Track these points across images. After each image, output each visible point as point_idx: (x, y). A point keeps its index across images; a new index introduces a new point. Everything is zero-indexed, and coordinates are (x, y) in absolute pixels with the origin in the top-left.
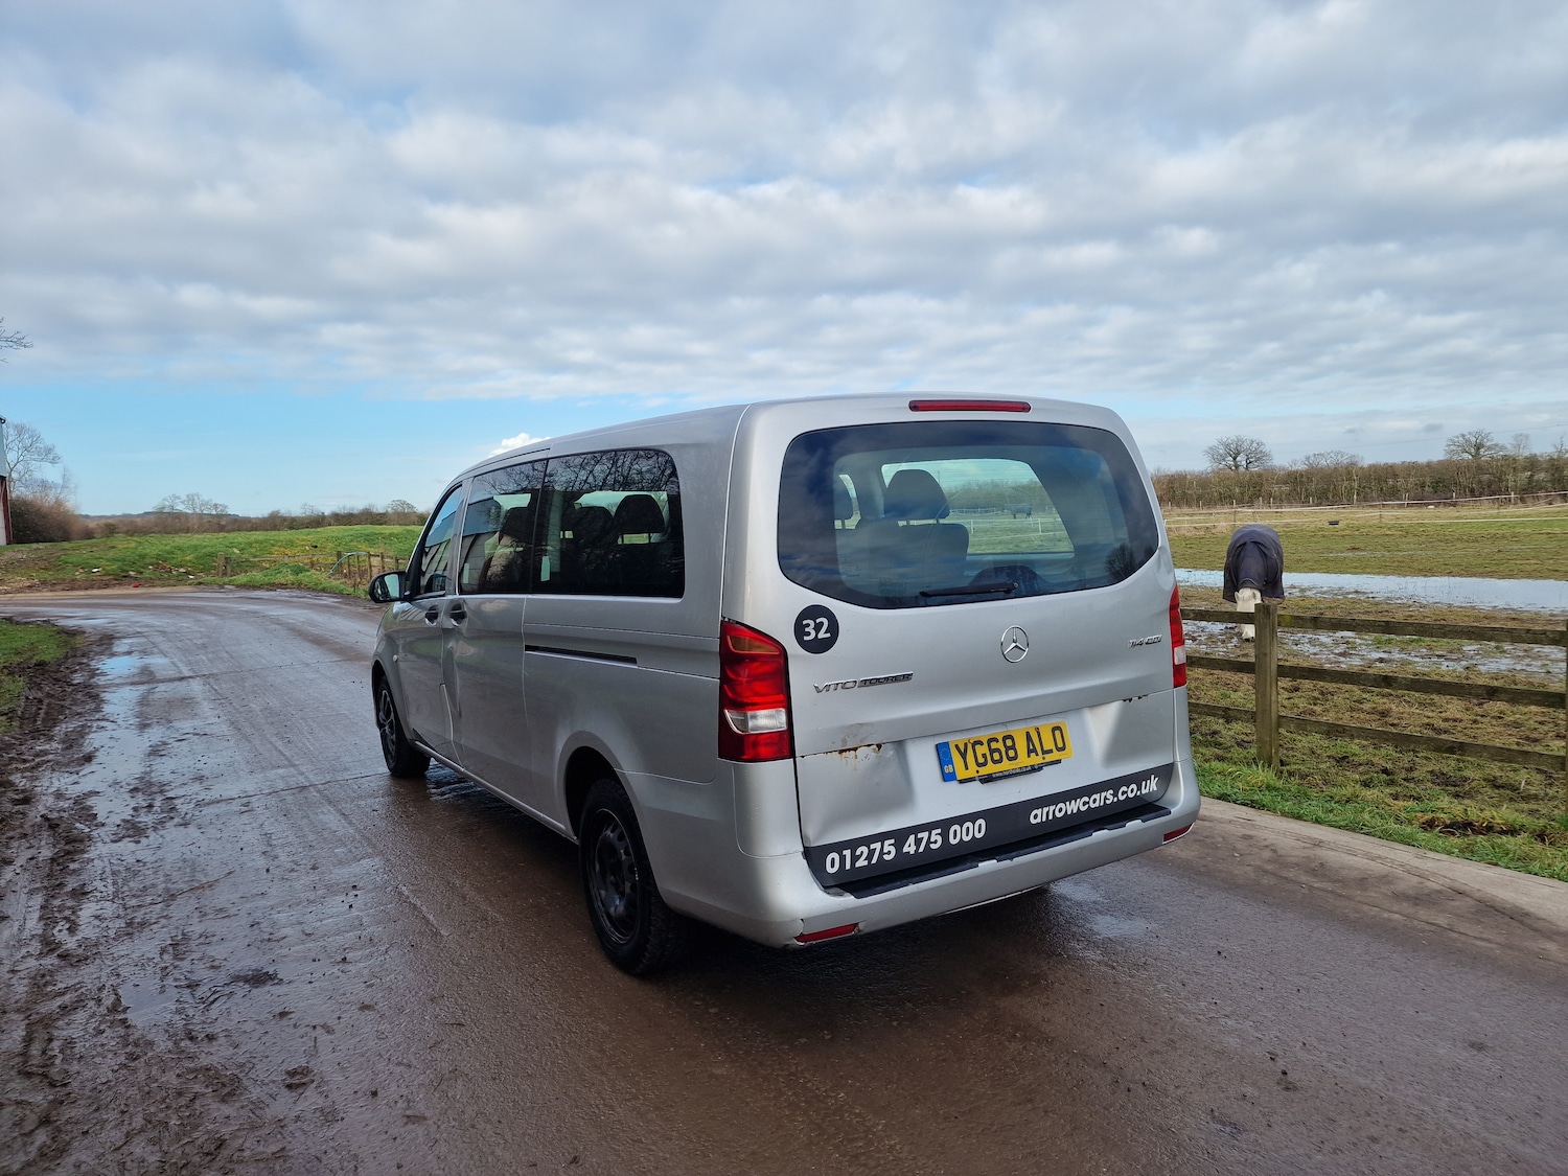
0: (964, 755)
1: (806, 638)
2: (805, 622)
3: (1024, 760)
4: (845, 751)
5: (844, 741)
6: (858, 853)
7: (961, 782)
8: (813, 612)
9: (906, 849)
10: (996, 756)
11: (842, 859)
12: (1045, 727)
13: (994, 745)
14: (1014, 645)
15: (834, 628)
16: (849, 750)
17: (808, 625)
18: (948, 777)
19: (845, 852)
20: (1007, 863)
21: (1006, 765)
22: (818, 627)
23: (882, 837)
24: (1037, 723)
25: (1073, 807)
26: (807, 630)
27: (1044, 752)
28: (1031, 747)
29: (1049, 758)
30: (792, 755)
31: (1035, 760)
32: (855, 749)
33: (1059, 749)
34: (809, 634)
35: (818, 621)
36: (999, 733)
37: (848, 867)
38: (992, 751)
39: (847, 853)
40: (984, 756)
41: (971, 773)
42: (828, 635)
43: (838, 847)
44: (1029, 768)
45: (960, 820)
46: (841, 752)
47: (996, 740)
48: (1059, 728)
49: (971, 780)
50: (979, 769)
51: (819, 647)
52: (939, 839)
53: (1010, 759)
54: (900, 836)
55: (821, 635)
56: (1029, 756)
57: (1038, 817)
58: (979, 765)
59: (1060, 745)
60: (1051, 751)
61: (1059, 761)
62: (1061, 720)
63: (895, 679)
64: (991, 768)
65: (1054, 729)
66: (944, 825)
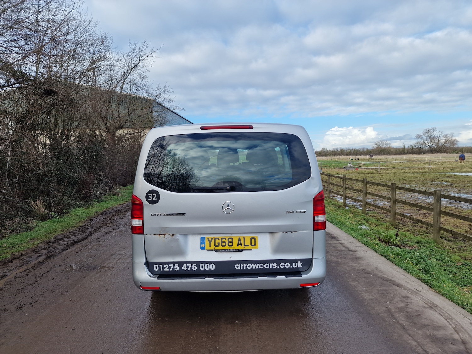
0: (210, 242)
1: (149, 199)
2: (149, 195)
3: (235, 247)
4: (161, 235)
5: (160, 232)
6: (165, 266)
7: (208, 250)
8: (152, 192)
9: (183, 268)
10: (224, 244)
11: (160, 267)
12: (248, 237)
13: (224, 240)
14: (228, 208)
15: (158, 197)
16: (162, 235)
17: (150, 196)
18: (203, 248)
19: (160, 265)
20: (217, 280)
21: (227, 247)
22: (153, 196)
23: (174, 263)
24: (245, 235)
25: (255, 266)
26: (149, 197)
27: (245, 245)
28: (240, 243)
29: (246, 248)
30: (143, 234)
31: (240, 247)
32: (164, 235)
33: (252, 245)
34: (150, 198)
35: (153, 194)
36: (227, 236)
37: (162, 270)
38: (222, 242)
39: (161, 266)
40: (219, 243)
41: (212, 248)
42: (156, 199)
43: (158, 263)
44: (237, 250)
45: (204, 263)
46: (159, 235)
47: (225, 239)
48: (255, 238)
49: (212, 250)
50: (215, 247)
51: (153, 202)
52: (196, 268)
53: (229, 246)
54: (181, 264)
55: (154, 199)
56: (238, 246)
57: (238, 267)
58: (215, 246)
59: (253, 244)
60: (248, 246)
61: (251, 250)
62: (256, 235)
63: (179, 214)
64: (220, 248)
65: (251, 238)
66: (198, 263)
